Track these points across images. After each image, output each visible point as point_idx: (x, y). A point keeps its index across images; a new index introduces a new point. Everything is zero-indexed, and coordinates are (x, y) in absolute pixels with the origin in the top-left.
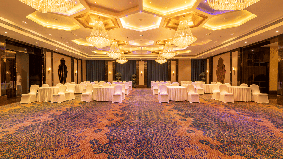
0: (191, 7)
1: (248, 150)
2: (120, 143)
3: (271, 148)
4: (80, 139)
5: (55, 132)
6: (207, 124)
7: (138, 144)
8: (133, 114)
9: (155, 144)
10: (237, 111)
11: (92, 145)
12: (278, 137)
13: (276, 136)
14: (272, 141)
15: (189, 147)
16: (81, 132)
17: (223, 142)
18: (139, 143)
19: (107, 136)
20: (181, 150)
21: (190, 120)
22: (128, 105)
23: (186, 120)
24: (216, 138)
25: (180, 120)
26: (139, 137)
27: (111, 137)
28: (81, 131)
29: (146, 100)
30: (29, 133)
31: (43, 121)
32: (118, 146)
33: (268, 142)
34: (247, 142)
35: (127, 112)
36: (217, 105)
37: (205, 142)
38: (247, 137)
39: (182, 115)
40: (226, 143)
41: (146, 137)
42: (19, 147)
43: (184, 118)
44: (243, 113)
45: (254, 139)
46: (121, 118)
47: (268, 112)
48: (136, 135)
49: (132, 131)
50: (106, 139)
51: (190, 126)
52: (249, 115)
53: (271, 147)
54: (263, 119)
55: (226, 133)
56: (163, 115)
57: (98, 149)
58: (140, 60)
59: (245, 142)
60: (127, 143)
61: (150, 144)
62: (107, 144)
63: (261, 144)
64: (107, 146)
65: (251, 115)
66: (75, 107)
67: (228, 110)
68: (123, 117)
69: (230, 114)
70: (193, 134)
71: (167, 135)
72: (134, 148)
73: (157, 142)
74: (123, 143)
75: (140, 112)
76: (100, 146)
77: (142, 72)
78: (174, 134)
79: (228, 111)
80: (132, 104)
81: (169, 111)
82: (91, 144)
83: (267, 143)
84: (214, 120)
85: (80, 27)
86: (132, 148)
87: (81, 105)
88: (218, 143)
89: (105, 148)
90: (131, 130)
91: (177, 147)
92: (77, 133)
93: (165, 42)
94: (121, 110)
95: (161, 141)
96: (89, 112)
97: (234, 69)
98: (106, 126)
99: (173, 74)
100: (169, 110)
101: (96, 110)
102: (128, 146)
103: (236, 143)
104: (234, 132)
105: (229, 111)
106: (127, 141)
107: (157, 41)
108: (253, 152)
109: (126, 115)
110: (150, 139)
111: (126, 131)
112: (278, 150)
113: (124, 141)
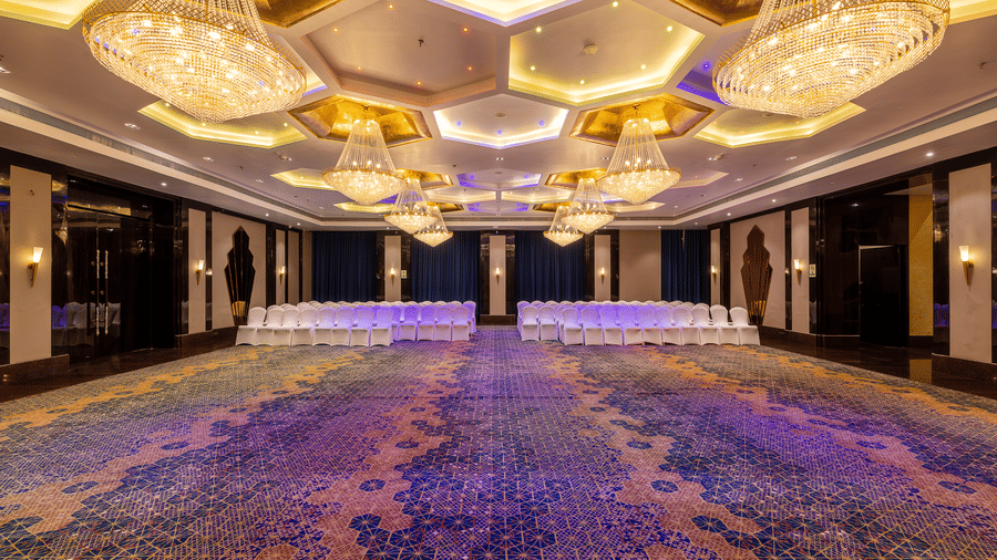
0: (662, 82)
1: (840, 549)
2: (448, 527)
3: (908, 541)
4: (320, 513)
5: (241, 486)
6: (714, 459)
7: (503, 531)
8: (479, 422)
9: (555, 533)
10: (807, 412)
11: (361, 535)
12: (932, 503)
13: (926, 500)
14: (913, 515)
15: (662, 540)
16: (318, 490)
17: (764, 522)
18: (506, 527)
19: (403, 504)
20: (638, 550)
21: (663, 444)
22: (458, 389)
23: (648, 446)
24: (744, 507)
25: (629, 444)
26: (505, 509)
27: (416, 508)
28: (320, 486)
29: (516, 372)
30: (161, 489)
31: (197, 446)
32: (440, 537)
33: (899, 522)
34: (837, 521)
35: (457, 415)
36: (746, 389)
37: (710, 524)
38: (838, 504)
39: (636, 428)
40: (773, 525)
41: (526, 507)
42: (139, 538)
43: (643, 439)
44: (827, 416)
45: (859, 510)
46: (441, 439)
47: (903, 414)
48: (493, 501)
49: (480, 487)
50: (400, 513)
51: (663, 468)
52: (844, 424)
53: (908, 537)
54: (886, 438)
55: (774, 490)
56: (575, 427)
57: (382, 548)
58: (493, 232)
59: (831, 520)
60: (467, 528)
61: (541, 531)
62: (406, 531)
63: (878, 528)
64: (406, 537)
65: (851, 426)
66: (287, 395)
67: (780, 405)
68: (447, 433)
69: (786, 420)
70: (673, 496)
71: (590, 500)
72: (492, 547)
73: (562, 523)
74: (455, 529)
75: (500, 417)
76: (386, 540)
77: (498, 271)
78: (613, 495)
79: (781, 409)
80: (472, 385)
81: (593, 413)
82: (359, 532)
83: (897, 524)
84: (738, 445)
85: (302, 137)
86: (486, 547)
87: (307, 390)
88: (748, 524)
89: (401, 545)
90: (476, 483)
91: (626, 541)
92: (307, 494)
93: (575, 177)
94: (440, 410)
95: (574, 524)
96: (336, 414)
97: (797, 265)
98: (397, 468)
99: (603, 276)
100: (593, 409)
101: (357, 409)
102: (472, 538)
103: (805, 525)
104: (797, 487)
105: (784, 410)
106: (469, 522)
107: (551, 176)
108: (854, 553)
109: (456, 428)
110: (538, 515)
111: (460, 486)
112: (929, 547)
113: (458, 522)
